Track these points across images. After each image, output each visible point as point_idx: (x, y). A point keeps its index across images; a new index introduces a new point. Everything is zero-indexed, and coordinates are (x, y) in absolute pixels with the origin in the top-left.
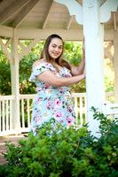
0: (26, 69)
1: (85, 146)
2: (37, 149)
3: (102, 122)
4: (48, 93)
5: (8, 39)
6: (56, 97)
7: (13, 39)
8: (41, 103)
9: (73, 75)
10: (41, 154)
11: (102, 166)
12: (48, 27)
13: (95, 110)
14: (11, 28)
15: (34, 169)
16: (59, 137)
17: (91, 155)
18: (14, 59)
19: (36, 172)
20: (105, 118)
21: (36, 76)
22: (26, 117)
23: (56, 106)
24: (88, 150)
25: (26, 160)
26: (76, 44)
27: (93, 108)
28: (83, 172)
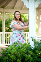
0: (8, 23)
1: (29, 50)
2: (13, 51)
3: (35, 42)
4: (16, 32)
5: (2, 12)
6: (19, 33)
7: (3, 12)
8: (14, 35)
9: (25, 26)
10: (14, 53)
11: (35, 57)
12: (16, 9)
13: (32, 38)
14: (3, 9)
15: (12, 58)
16: (21, 47)
17: (31, 53)
18: (3, 20)
19: (13, 59)
20: (36, 41)
21: (12, 26)
22: (7, 40)
23: (19, 36)
24: (30, 52)
25: (9, 54)
26: (25, 15)
27: (32, 37)
28: (29, 59)
